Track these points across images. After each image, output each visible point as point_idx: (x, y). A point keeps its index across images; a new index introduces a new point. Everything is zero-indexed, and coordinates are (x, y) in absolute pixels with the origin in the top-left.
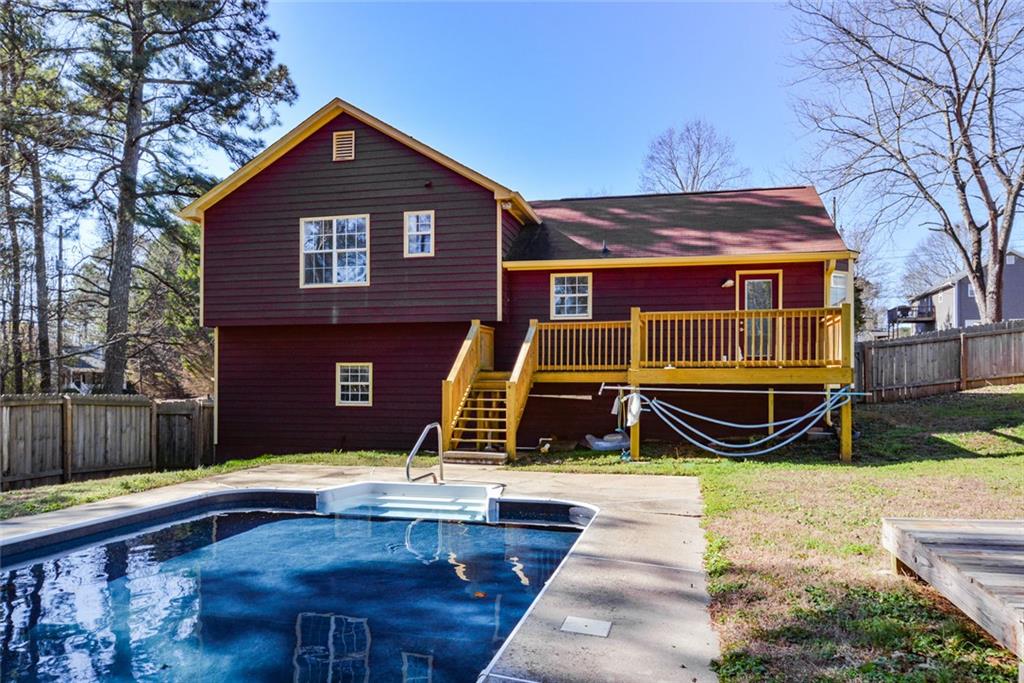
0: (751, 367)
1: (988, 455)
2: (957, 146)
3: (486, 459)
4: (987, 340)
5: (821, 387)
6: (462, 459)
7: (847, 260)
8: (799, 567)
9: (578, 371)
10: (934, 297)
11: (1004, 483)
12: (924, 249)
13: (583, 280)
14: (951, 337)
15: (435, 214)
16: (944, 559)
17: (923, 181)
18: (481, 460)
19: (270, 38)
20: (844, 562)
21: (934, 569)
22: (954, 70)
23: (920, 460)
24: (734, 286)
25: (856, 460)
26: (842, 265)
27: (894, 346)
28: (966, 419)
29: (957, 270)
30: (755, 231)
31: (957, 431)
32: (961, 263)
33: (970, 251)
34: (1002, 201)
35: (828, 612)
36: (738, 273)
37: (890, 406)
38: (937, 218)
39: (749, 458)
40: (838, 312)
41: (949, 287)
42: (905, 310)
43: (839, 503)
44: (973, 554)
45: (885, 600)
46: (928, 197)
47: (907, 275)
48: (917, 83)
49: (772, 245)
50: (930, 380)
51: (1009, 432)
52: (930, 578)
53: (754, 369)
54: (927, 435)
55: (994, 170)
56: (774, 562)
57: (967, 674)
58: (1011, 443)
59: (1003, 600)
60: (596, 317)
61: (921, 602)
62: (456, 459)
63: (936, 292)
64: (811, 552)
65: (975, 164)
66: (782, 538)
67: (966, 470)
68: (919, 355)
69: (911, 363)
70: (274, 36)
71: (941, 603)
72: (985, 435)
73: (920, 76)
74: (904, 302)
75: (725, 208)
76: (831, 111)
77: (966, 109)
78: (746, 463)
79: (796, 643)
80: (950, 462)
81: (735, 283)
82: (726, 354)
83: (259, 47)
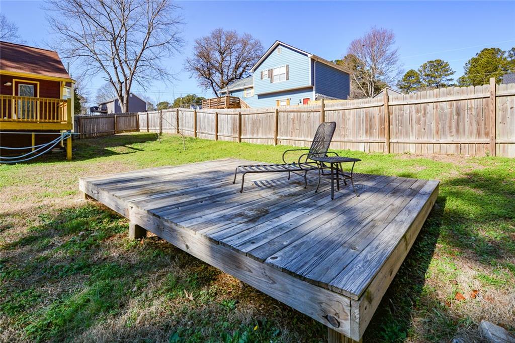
0: (20, 122)
1: (123, 153)
2: (114, 54)
4: (123, 118)
5: (59, 131)
7: (71, 83)
8: (37, 207)
10: (107, 104)
11: (128, 162)
12: (103, 88)
14: (112, 116)
16: (103, 190)
17: (102, 62)
20: (61, 199)
21: (99, 194)
22: (113, 28)
23: (100, 157)
24: (12, 86)
25: (74, 159)
26: (69, 84)
27: (91, 118)
28: (116, 143)
29: (115, 96)
30: (25, 63)
31: (113, 147)
32: (116, 94)
33: (119, 89)
34: (129, 76)
35: (49, 224)
36: (14, 80)
37: (90, 140)
38: (107, 76)
39: (19, 163)
40: (66, 101)
41: (112, 102)
42: (97, 108)
43: (63, 176)
44: (114, 186)
45: (79, 211)
46: (104, 69)
47: (97, 95)
48: (101, 28)
49: (34, 71)
50: (104, 130)
51: (130, 146)
52: (98, 198)
53: (22, 123)
54: (102, 148)
55: (126, 65)
56: (22, 208)
57: (111, 232)
58: (130, 149)
59: (124, 200)
61: (95, 208)
63: (108, 103)
64: (46, 198)
65: (120, 61)
66: (31, 195)
67: (116, 159)
68: (101, 121)
69: (98, 124)
71: (103, 207)
72: (122, 147)
73: (102, 26)
74: (97, 105)
75: (7, 50)
76: (66, 27)
77: (117, 43)
78: (17, 165)
79: (27, 244)
80: (110, 157)
81: (12, 84)
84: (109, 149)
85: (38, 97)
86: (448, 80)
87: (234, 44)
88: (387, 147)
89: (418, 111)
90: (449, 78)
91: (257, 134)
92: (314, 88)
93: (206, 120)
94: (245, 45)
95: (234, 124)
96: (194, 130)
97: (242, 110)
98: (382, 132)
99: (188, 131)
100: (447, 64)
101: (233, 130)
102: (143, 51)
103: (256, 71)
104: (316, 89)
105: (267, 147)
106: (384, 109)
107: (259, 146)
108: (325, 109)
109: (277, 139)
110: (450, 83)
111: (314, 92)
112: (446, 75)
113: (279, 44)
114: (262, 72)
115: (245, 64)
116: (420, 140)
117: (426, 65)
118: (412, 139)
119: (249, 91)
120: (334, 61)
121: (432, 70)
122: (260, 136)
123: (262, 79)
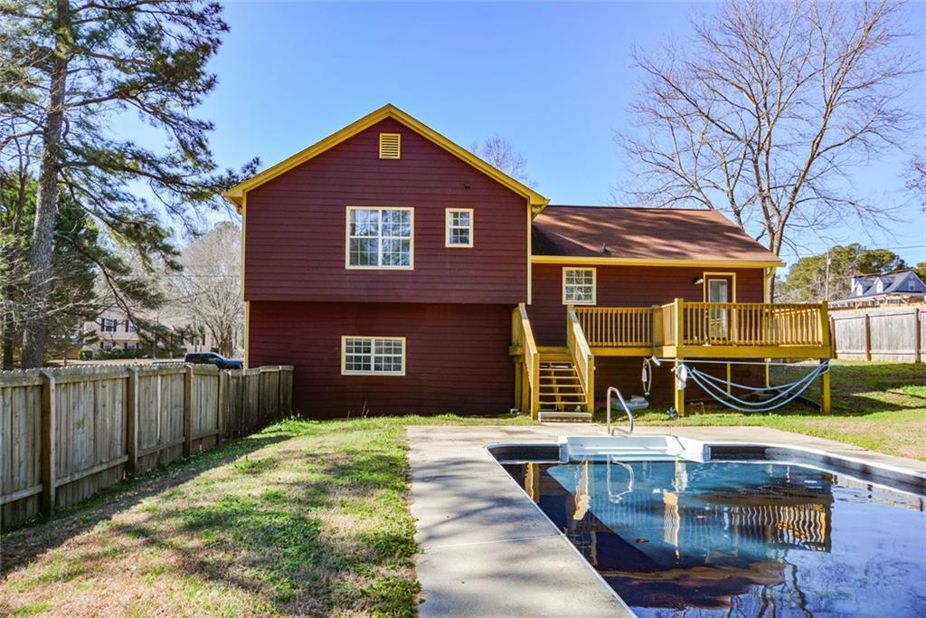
3: (577, 418)
5: (762, 360)
6: (557, 418)
9: (607, 347)
13: (588, 274)
15: (474, 212)
18: (573, 419)
19: (223, 29)
24: (702, 284)
36: (705, 273)
51: (902, 392)
60: (599, 304)
62: (551, 418)
70: (225, 28)
73: (728, 130)
81: (703, 282)
82: (697, 335)
83: (207, 36)
85: (734, 301)
102: (810, 163)
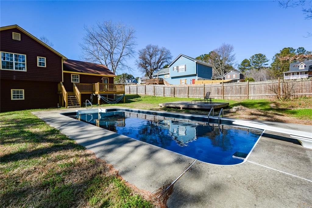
3: (77, 107)
13: (78, 76)
15: (46, 58)
36: (103, 78)
58: (137, 100)
60: (81, 83)
62: (71, 107)
84: (131, 100)
85: (108, 83)
86: (265, 65)
87: (158, 51)
88: (223, 98)
89: (231, 88)
90: (266, 63)
91: (181, 94)
92: (197, 75)
93: (159, 90)
94: (162, 52)
95: (171, 91)
96: (153, 93)
97: (166, 85)
98: (221, 94)
99: (151, 93)
100: (265, 56)
101: (171, 93)
102: (120, 58)
103: (171, 67)
104: (198, 75)
105: (186, 99)
106: (222, 87)
107: (182, 98)
108: (205, 87)
109: (188, 96)
110: (266, 66)
111: (197, 77)
112: (264, 62)
113: (181, 56)
114: (173, 67)
115: (162, 61)
116: (232, 96)
117: (253, 56)
118: (230, 95)
119: (167, 75)
120: (203, 55)
121: (257, 59)
122: (182, 95)
123: (173, 70)
